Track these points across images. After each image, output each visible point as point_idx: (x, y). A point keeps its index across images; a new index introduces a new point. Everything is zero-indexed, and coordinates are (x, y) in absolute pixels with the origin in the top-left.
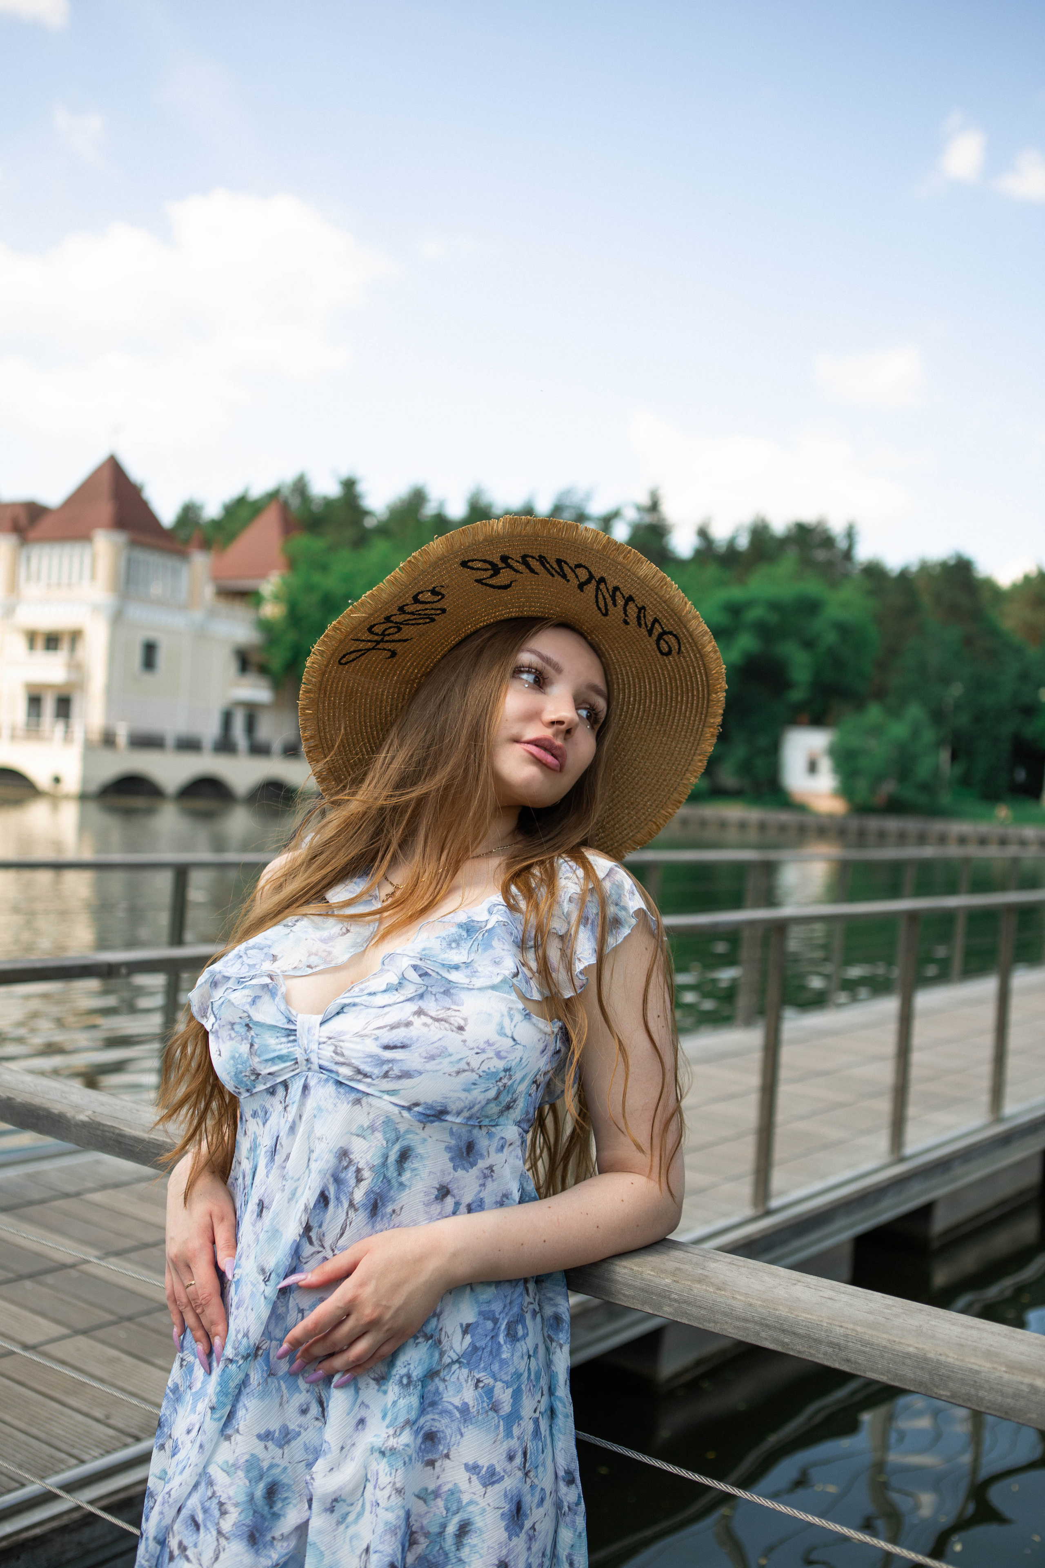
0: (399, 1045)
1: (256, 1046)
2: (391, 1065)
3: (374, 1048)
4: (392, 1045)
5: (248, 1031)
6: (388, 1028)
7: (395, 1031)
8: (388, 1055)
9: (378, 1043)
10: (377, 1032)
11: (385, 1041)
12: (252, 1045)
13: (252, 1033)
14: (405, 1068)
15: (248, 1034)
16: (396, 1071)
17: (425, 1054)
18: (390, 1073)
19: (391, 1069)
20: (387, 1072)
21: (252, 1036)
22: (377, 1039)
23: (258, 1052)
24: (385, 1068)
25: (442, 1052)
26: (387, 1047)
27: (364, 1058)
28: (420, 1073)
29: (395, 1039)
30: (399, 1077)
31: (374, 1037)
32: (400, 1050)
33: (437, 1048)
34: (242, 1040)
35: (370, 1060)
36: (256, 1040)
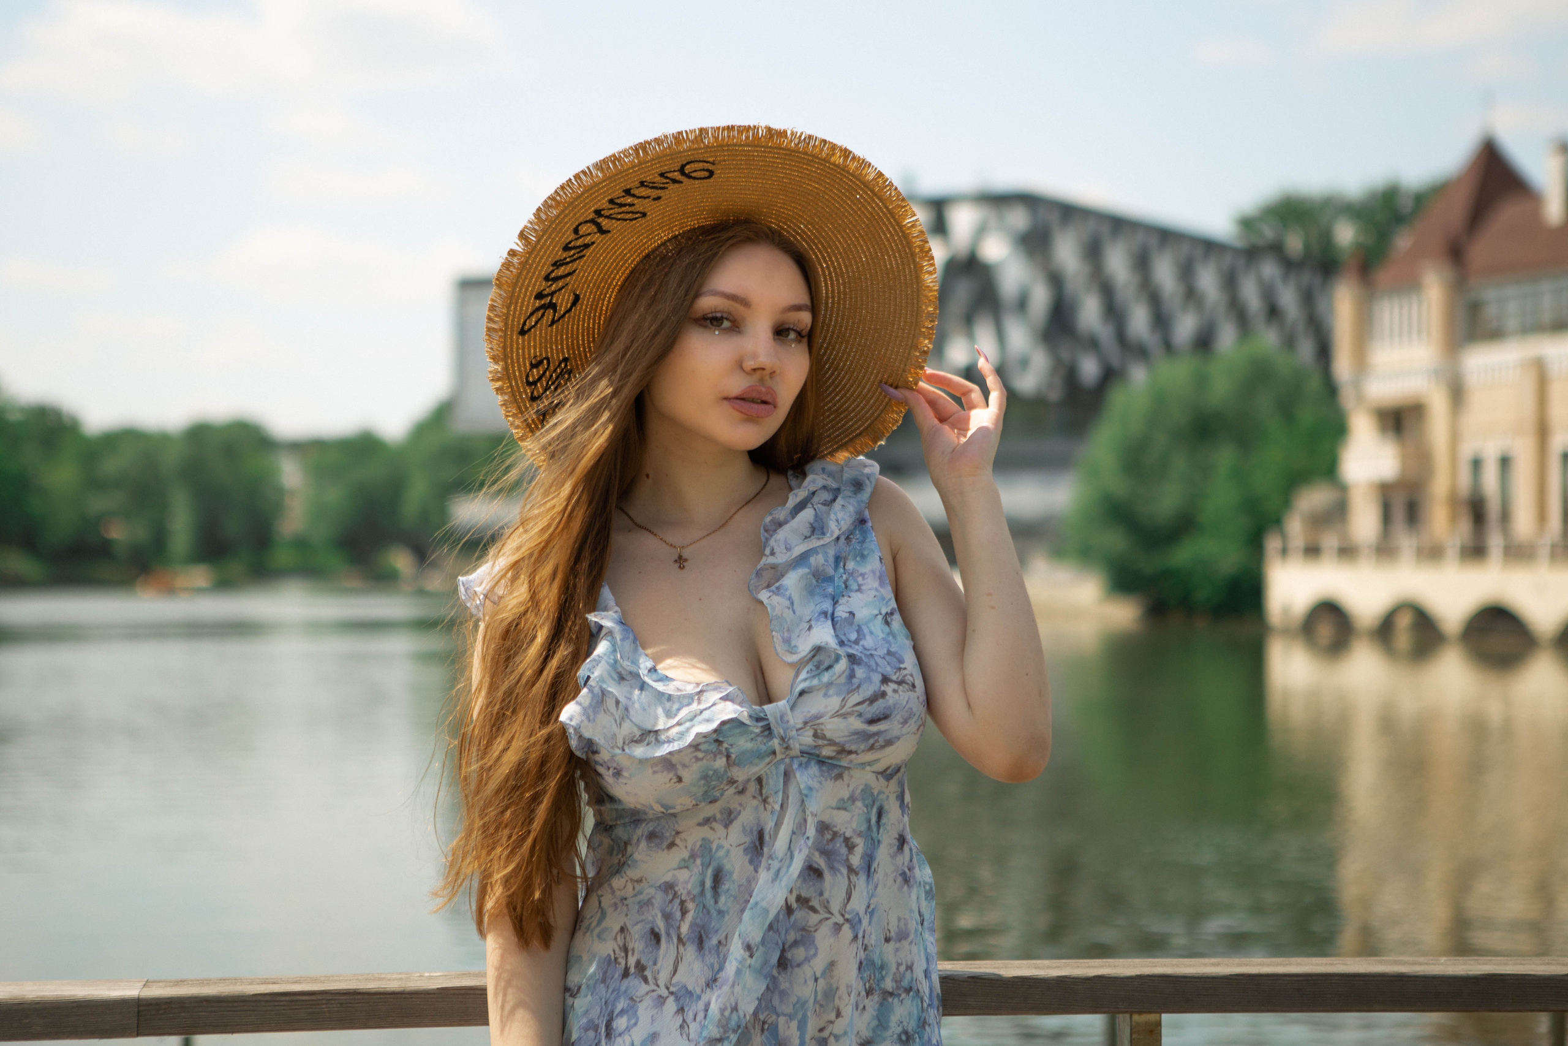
0: (882, 716)
1: (733, 756)
2: (876, 738)
3: (857, 724)
4: (876, 718)
5: (719, 745)
6: (868, 702)
7: (876, 704)
8: (874, 728)
9: (862, 719)
10: (858, 708)
11: (869, 716)
12: (728, 757)
13: (725, 745)
14: (888, 737)
15: (721, 748)
16: (881, 742)
17: (901, 720)
18: (876, 745)
19: (877, 741)
20: (873, 745)
21: (726, 749)
22: (860, 715)
23: (737, 761)
24: (871, 741)
25: (911, 714)
26: (872, 722)
27: (849, 736)
28: (898, 738)
29: (878, 712)
30: (883, 747)
31: (856, 714)
32: (883, 722)
33: (907, 711)
34: (715, 756)
35: (855, 737)
36: (732, 750)
